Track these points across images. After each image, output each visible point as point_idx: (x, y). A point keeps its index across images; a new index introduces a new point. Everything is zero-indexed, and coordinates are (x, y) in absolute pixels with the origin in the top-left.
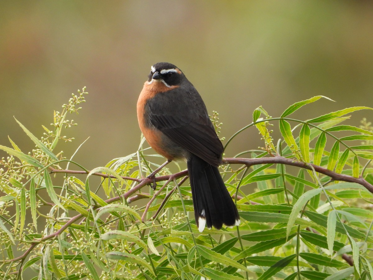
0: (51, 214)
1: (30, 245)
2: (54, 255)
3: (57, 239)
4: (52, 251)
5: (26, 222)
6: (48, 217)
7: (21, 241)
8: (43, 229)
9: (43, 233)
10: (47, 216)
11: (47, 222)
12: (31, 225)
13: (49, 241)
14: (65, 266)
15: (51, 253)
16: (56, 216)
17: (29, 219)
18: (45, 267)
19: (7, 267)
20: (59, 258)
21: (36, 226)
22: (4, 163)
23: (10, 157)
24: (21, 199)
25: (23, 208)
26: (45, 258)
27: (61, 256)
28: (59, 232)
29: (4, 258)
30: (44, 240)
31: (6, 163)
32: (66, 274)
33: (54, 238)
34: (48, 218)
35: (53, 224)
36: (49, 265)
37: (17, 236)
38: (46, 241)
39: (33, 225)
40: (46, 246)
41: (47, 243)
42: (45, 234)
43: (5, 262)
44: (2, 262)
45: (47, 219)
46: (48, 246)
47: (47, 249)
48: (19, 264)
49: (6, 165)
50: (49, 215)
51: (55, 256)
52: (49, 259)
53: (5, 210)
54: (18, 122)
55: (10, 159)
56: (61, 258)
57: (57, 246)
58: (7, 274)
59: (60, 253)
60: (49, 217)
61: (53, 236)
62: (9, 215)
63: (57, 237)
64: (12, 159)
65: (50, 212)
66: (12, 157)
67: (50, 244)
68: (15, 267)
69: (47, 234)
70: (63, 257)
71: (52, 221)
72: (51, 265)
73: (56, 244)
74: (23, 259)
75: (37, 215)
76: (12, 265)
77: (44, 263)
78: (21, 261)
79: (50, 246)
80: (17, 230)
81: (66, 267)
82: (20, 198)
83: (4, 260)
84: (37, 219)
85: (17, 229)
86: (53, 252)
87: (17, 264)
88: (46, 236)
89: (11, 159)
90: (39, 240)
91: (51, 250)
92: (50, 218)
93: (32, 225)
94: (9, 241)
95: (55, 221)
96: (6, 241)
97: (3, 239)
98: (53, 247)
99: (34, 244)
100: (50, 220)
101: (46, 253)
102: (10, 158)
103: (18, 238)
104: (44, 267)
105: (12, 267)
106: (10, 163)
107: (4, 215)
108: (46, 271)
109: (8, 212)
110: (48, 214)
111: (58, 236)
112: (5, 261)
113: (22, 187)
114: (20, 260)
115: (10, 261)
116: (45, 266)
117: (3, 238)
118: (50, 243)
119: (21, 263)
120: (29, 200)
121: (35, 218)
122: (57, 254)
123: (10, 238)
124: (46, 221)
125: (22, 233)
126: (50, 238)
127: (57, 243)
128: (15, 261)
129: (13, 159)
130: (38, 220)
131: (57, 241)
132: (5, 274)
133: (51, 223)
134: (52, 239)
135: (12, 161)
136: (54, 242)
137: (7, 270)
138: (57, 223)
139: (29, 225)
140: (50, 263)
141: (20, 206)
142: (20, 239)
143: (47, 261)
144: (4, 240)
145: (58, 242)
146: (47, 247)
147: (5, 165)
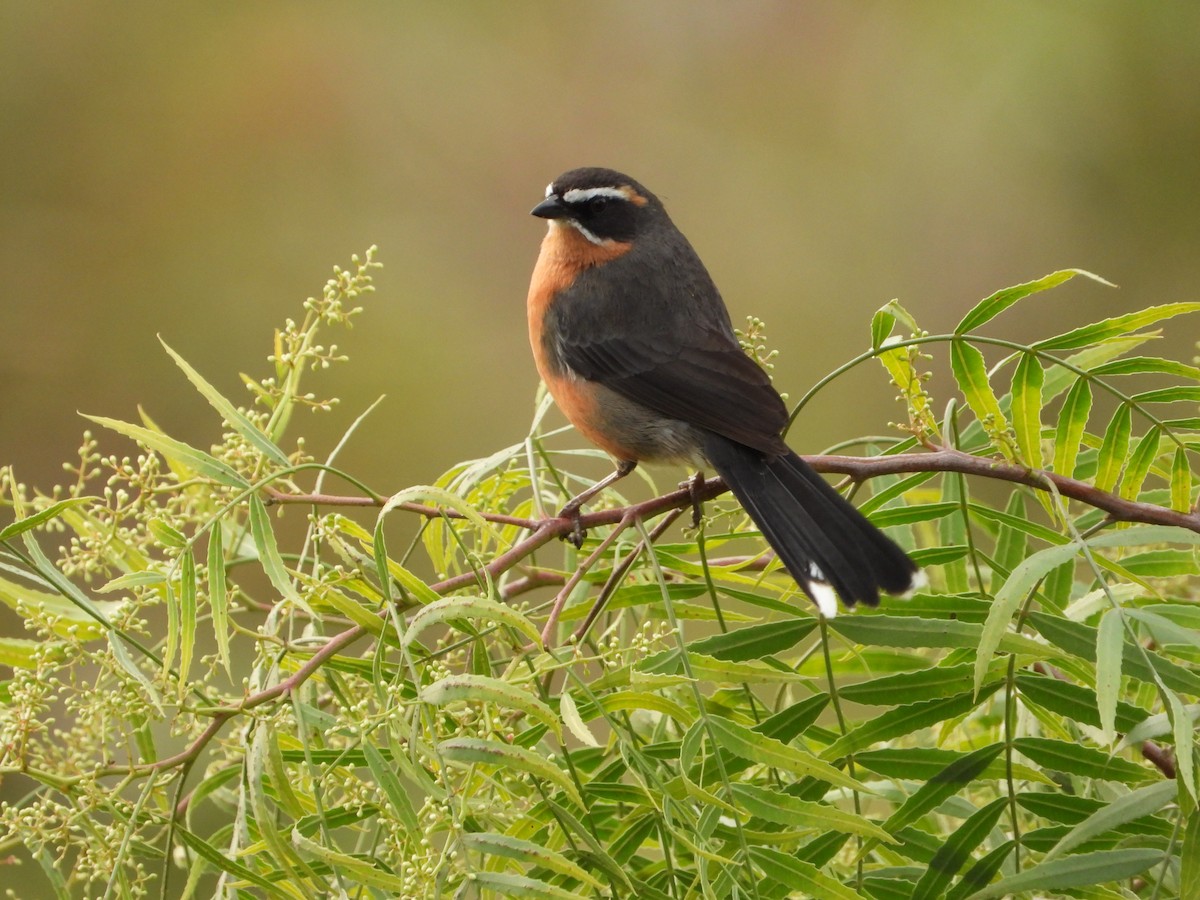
0: (269, 628)
1: (211, 721)
2: (280, 749)
3: (289, 701)
4: (275, 737)
5: (198, 651)
6: (260, 635)
7: (183, 709)
8: (249, 673)
9: (247, 684)
10: (257, 632)
11: (259, 651)
12: (211, 660)
13: (266, 708)
14: (315, 781)
15: (273, 743)
16: (283, 634)
17: (205, 638)
18: (255, 787)
19: (140, 786)
20: (295, 757)
21: (226, 661)
22: (130, 474)
23: (147, 456)
24: (181, 583)
25: (187, 610)
26: (256, 757)
27: (303, 753)
28: (295, 679)
29: (131, 759)
30: (251, 705)
31: (134, 476)
32: (316, 806)
33: (279, 699)
34: (261, 640)
35: (276, 657)
36: (265, 779)
37: (169, 694)
38: (257, 708)
39: (216, 660)
40: (257, 722)
41: (260, 713)
42: (255, 687)
43: (135, 770)
44: (127, 773)
45: (257, 643)
46: (263, 724)
47: (261, 733)
48: (177, 776)
49: (135, 480)
50: (263, 631)
51: (283, 752)
52: (266, 760)
53: (136, 616)
54: (170, 351)
55: (146, 463)
56: (304, 759)
57: (291, 722)
58: (141, 808)
59: (299, 743)
60: (265, 635)
61: (278, 693)
62: (148, 633)
63: (289, 695)
64: (152, 462)
65: (267, 622)
66: (152, 455)
67: (269, 718)
68: (163, 785)
69: (258, 688)
70: (307, 756)
71: (276, 648)
72: (272, 780)
73: (286, 717)
74: (189, 762)
75: (230, 630)
76: (156, 780)
77: (252, 775)
78: (182, 766)
79: (267, 722)
80: (171, 677)
81: (317, 785)
82: (179, 580)
83: (132, 766)
84: (229, 640)
85: (171, 672)
86: (279, 740)
87: (169, 776)
88: (256, 693)
89: (148, 462)
90: (237, 706)
91: (271, 735)
92: (268, 639)
93: (214, 659)
94: (146, 707)
95: (283, 649)
96: (136, 708)
97: (128, 704)
98: (277, 725)
99: (222, 718)
100: (269, 646)
101: (256, 741)
102: (147, 458)
103: (172, 699)
104: (251, 785)
105: (155, 785)
106: (147, 473)
107: (133, 631)
108: (256, 797)
109: (144, 622)
110: (260, 628)
111: (293, 693)
112: (136, 767)
113: (184, 546)
114: (180, 764)
115: (148, 767)
116: (254, 782)
117: (130, 700)
118: (268, 713)
119: (182, 775)
120: (204, 587)
121: (223, 639)
122: (288, 746)
123: (149, 697)
124: (257, 649)
125: (186, 684)
126: (269, 698)
127: (290, 712)
128: (163, 770)
129: (157, 461)
130: (232, 645)
131: (290, 708)
132: (136, 806)
133: (270, 655)
134: (274, 702)
135: (151, 467)
136: (281, 711)
137: (142, 795)
138: (289, 652)
139: (204, 659)
140: (269, 773)
141: (179, 603)
142: (179, 703)
143: (259, 768)
144: (132, 705)
145: (293, 712)
146: (259, 725)
147: (129, 480)
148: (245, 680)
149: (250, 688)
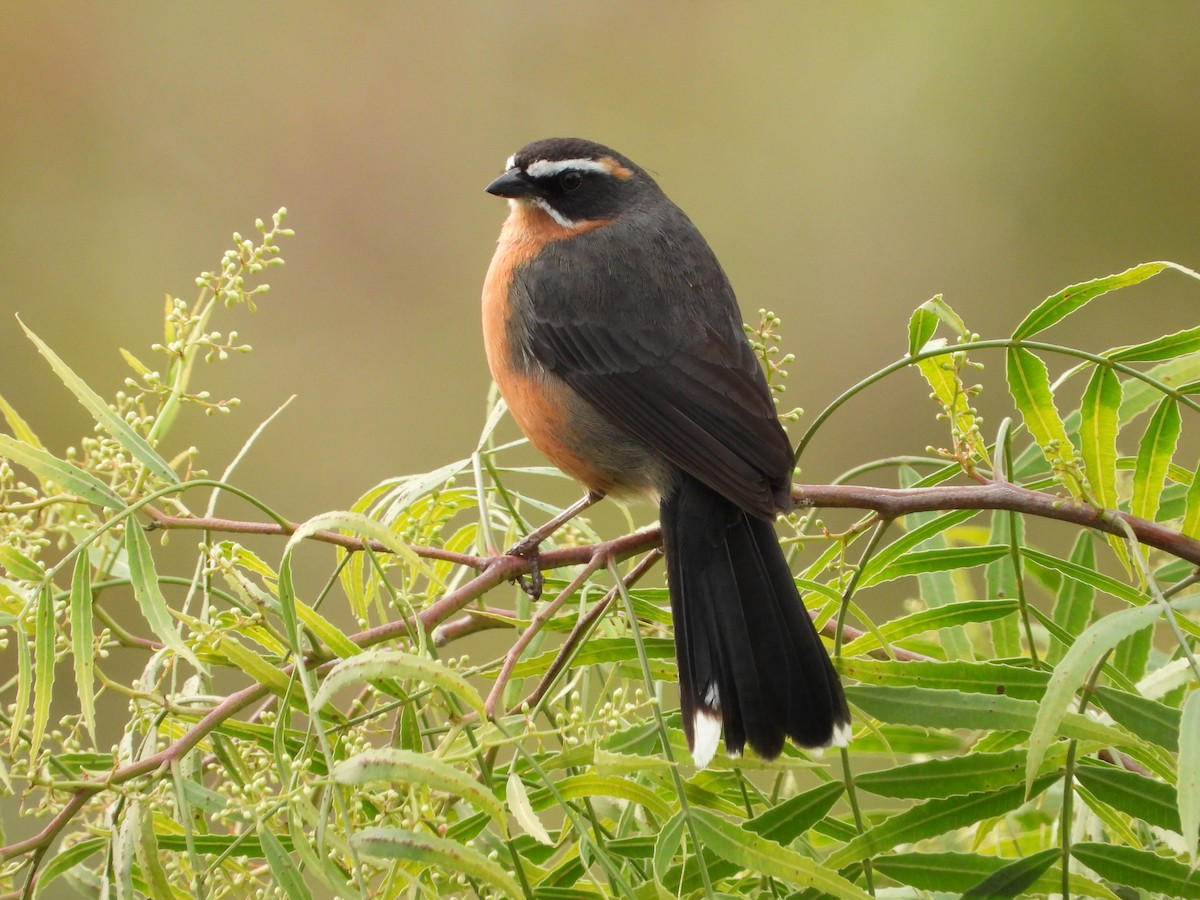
0: (146, 682)
1: (68, 799)
2: (156, 834)
3: (167, 775)
4: (150, 820)
5: (56, 711)
6: (135, 692)
7: (36, 782)
8: (118, 739)
9: (116, 753)
10: (132, 688)
11: (134, 712)
12: (73, 722)
13: (140, 784)
14: (198, 877)
15: (147, 827)
16: (164, 690)
17: (65, 697)
18: (122, 880)
20: (176, 844)
21: (90, 724)
24: (37, 624)
25: (43, 659)
26: (125, 842)
27: (184, 839)
28: (177, 748)
30: (120, 780)
33: (156, 773)
34: (136, 697)
35: (154, 719)
36: (135, 871)
37: (19, 763)
38: (129, 783)
39: (79, 722)
40: (126, 801)
41: (132, 790)
42: (126, 757)
45: (131, 702)
46: (135, 804)
47: (131, 814)
48: (25, 866)
50: (138, 686)
51: (159, 837)
52: (139, 848)
54: (31, 335)
56: (183, 847)
57: (169, 803)
59: (176, 828)
60: (140, 692)
61: (155, 765)
63: (169, 768)
65: (144, 674)
66: (6, 464)
67: (143, 796)
68: (10, 875)
69: (130, 757)
70: (189, 843)
71: (152, 707)
72: (144, 872)
73: (164, 795)
74: (42, 849)
75: (97, 685)
77: (119, 865)
78: (32, 853)
79: (140, 801)
80: (22, 741)
81: (201, 882)
82: (34, 621)
84: (94, 698)
85: (21, 735)
86: (154, 822)
87: (16, 866)
88: (126, 764)
90: (104, 780)
91: (145, 818)
92: (144, 697)
93: (77, 720)
95: (162, 710)
98: (152, 805)
99: (83, 794)
100: (144, 704)
101: (124, 825)
103: (22, 770)
104: (118, 878)
108: (123, 893)
110: (135, 682)
111: (173, 764)
113: (41, 579)
114: (29, 850)
116: (121, 874)
118: (142, 791)
119: (32, 864)
120: (67, 630)
121: (87, 696)
122: (163, 829)
124: (130, 708)
125: (41, 752)
126: (143, 771)
127: (168, 790)
128: (9, 856)
129: (11, 472)
130: (98, 704)
131: (169, 785)
133: (147, 716)
134: (150, 777)
136: (158, 788)
138: (170, 713)
139: (64, 720)
140: (142, 864)
141: (33, 651)
142: (31, 774)
143: (128, 856)
145: (174, 789)
146: (130, 804)
148: (114, 747)
149: (120, 759)
